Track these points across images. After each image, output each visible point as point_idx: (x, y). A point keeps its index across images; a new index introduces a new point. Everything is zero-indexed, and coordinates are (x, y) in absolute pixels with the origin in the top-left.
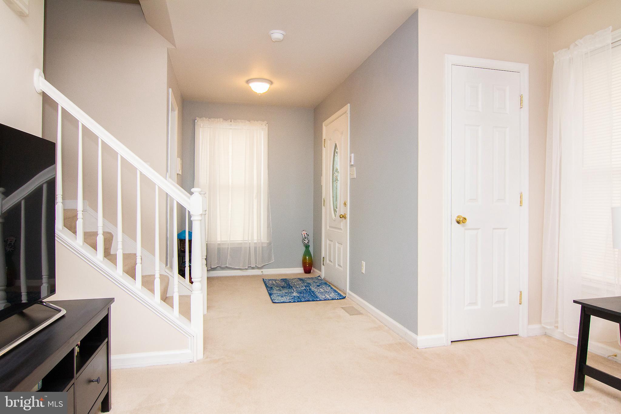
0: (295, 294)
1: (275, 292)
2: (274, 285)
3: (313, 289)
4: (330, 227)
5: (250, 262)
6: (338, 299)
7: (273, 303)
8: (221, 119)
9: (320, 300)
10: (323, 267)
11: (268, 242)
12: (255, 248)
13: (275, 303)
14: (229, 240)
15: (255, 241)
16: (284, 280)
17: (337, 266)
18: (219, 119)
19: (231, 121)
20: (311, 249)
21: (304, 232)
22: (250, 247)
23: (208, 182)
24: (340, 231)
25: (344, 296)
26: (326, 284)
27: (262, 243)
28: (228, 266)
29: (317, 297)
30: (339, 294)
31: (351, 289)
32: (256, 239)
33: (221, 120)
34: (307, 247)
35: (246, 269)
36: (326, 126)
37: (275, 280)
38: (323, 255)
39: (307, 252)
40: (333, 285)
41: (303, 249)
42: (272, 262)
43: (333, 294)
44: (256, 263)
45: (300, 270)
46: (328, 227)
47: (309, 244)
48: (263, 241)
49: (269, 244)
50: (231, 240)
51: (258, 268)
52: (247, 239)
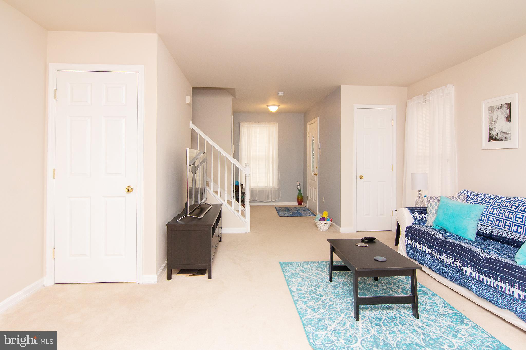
0: (291, 214)
1: (281, 212)
2: (280, 209)
3: (300, 211)
4: (311, 180)
5: (268, 199)
6: (312, 216)
7: (280, 216)
9: (303, 216)
10: (308, 201)
11: (278, 187)
12: (271, 191)
13: (281, 216)
14: (257, 186)
15: (271, 187)
16: (286, 208)
17: (314, 200)
18: (252, 122)
19: (258, 123)
20: (302, 192)
21: (298, 182)
22: (268, 190)
23: (246, 155)
24: (314, 182)
25: (315, 214)
26: (308, 210)
27: (275, 188)
28: (257, 200)
29: (302, 215)
30: (313, 214)
31: (319, 212)
32: (272, 186)
34: (300, 190)
35: (266, 202)
36: (309, 125)
37: (282, 208)
38: (308, 195)
39: (300, 194)
40: (312, 211)
41: (298, 192)
42: (280, 199)
43: (310, 214)
44: (272, 199)
45: (296, 204)
46: (310, 180)
47: (301, 189)
48: (275, 187)
49: (279, 189)
50: (254, 186)
51: (273, 202)
52: (267, 186)
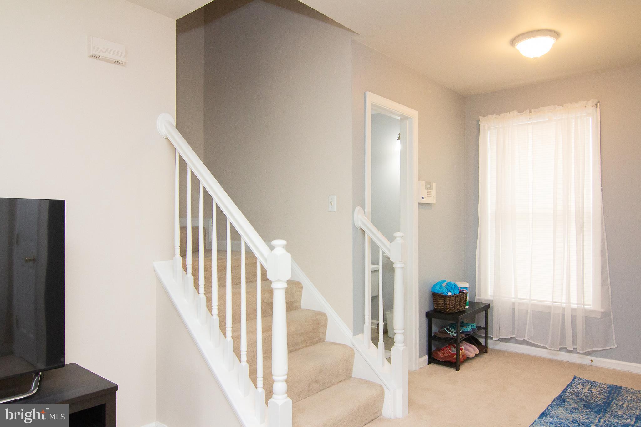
5: (563, 339)
8: (514, 111)
11: (602, 310)
12: (574, 318)
14: (528, 298)
15: (574, 306)
19: (530, 112)
22: (563, 315)
27: (588, 310)
28: (528, 340)
32: (575, 302)
33: (515, 113)
35: (557, 350)
37: (595, 385)
44: (575, 344)
48: (590, 307)
49: (606, 314)
50: (532, 298)
51: (582, 353)
52: (560, 301)
